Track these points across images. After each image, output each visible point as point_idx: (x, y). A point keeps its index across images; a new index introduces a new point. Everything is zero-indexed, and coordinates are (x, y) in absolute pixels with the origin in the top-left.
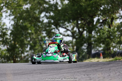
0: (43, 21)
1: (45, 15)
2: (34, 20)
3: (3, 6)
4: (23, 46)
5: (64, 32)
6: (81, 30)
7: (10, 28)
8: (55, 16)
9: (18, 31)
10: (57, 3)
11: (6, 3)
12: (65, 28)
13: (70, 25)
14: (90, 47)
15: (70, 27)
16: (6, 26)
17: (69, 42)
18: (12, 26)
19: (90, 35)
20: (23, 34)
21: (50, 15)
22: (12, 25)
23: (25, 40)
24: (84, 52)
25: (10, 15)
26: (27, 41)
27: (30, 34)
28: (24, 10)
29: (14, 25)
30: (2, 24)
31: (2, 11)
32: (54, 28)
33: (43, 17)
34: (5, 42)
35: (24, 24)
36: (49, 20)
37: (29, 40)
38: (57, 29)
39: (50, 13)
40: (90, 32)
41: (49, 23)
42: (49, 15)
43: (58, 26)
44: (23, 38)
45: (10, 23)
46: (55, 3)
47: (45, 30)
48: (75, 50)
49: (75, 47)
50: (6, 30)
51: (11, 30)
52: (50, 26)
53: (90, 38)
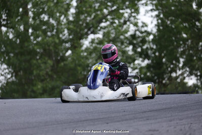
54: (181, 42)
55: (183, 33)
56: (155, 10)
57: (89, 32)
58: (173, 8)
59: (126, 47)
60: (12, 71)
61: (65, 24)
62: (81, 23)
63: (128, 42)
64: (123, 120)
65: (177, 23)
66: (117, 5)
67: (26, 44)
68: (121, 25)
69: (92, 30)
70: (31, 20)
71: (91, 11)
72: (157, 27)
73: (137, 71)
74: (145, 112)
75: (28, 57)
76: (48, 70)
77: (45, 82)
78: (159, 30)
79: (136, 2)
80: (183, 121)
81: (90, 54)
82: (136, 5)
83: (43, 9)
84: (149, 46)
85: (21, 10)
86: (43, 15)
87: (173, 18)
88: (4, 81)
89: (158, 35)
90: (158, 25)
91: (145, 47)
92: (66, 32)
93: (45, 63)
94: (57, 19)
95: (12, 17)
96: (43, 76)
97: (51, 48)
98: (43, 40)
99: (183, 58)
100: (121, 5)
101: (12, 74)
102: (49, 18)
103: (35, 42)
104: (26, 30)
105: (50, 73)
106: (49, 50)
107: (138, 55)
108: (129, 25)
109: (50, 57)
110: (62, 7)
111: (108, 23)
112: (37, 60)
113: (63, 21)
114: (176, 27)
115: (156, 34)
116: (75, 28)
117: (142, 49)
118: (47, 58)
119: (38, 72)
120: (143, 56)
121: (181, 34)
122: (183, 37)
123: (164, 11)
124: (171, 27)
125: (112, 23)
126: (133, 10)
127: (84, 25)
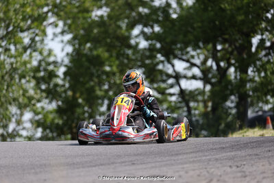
0: (137, 44)
1: (143, 33)
2: (118, 44)
3: (47, 13)
4: (92, 101)
5: (185, 69)
6: (222, 64)
7: (62, 61)
8: (163, 33)
9: (81, 67)
10: (168, 5)
11: (55, 6)
12: (187, 61)
13: (198, 54)
14: (243, 104)
15: (199, 58)
16: (55, 56)
17: (197, 92)
18: (69, 57)
19: (244, 76)
20: (92, 75)
21: (153, 32)
22: (68, 54)
23: (97, 88)
24: (230, 114)
25: (63, 33)
26: (101, 90)
27: (107, 74)
28: (94, 22)
29: (72, 55)
30: (45, 53)
31: (45, 23)
32: (162, 62)
33: (137, 36)
34: (52, 94)
35: (95, 53)
36: (150, 42)
37: (106, 87)
38: (169, 62)
39: (152, 27)
40: (242, 69)
41: (152, 49)
42: (151, 30)
43: (171, 57)
44: (92, 83)
45: (63, 50)
46: (163, 5)
47: (143, 66)
48: (209, 109)
49: (210, 104)
50: (55, 67)
51: (66, 66)
52: (153, 57)
53: (243, 82)
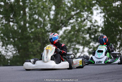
54: (119, 32)
55: (119, 26)
56: (102, 13)
57: (63, 26)
58: (113, 11)
59: (85, 35)
60: (17, 49)
61: (48, 21)
62: (58, 20)
63: (86, 32)
64: (83, 79)
65: (116, 20)
66: (80, 9)
67: (25, 33)
68: (82, 21)
69: (64, 24)
70: (28, 18)
71: (64, 13)
72: (104, 23)
73: (92, 49)
74: (97, 74)
75: (26, 41)
76: (38, 49)
77: (36, 56)
78: (105, 25)
79: (91, 7)
80: (120, 80)
81: (64, 39)
82: (91, 9)
83: (35, 12)
84: (99, 35)
85: (22, 12)
86: (35, 16)
87: (114, 18)
88: (12, 55)
89: (104, 28)
90: (104, 22)
91: (96, 35)
92: (49, 25)
93: (36, 44)
94: (43, 17)
95: (17, 17)
96: (35, 52)
97: (40, 35)
98: (35, 30)
99: (119, 42)
100: (82, 9)
101: (16, 51)
102: (39, 17)
103: (30, 32)
104: (25, 24)
105: (39, 50)
106: (39, 36)
107: (93, 40)
108: (87, 22)
109: (39, 41)
110: (47, 10)
111: (74, 20)
112: (31, 42)
113: (47, 19)
114: (115, 23)
115: (103, 27)
116: (54, 23)
117: (95, 36)
118: (37, 41)
119: (32, 50)
120: (95, 40)
121: (118, 27)
122: (120, 29)
123: (108, 13)
124: (113, 23)
125: (77, 20)
126: (89, 13)
127: (60, 21)
